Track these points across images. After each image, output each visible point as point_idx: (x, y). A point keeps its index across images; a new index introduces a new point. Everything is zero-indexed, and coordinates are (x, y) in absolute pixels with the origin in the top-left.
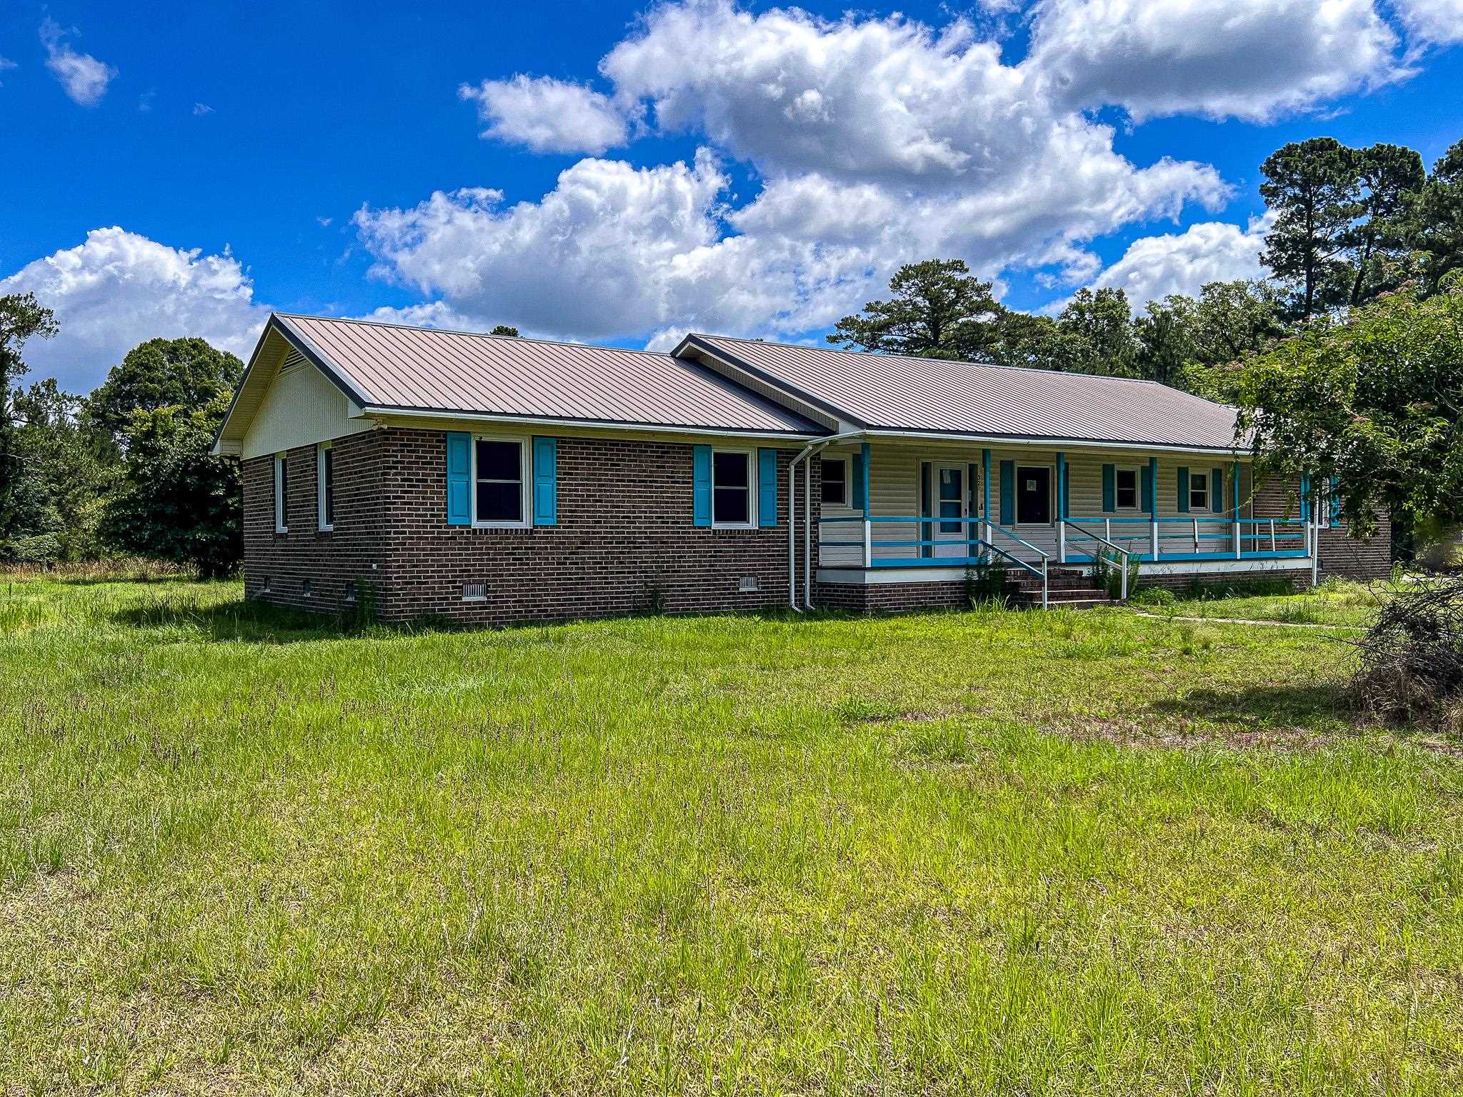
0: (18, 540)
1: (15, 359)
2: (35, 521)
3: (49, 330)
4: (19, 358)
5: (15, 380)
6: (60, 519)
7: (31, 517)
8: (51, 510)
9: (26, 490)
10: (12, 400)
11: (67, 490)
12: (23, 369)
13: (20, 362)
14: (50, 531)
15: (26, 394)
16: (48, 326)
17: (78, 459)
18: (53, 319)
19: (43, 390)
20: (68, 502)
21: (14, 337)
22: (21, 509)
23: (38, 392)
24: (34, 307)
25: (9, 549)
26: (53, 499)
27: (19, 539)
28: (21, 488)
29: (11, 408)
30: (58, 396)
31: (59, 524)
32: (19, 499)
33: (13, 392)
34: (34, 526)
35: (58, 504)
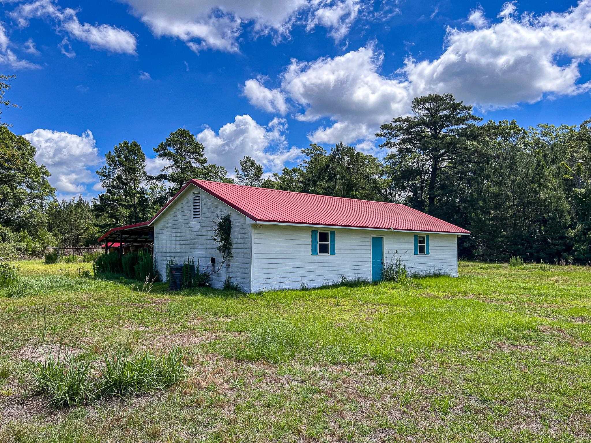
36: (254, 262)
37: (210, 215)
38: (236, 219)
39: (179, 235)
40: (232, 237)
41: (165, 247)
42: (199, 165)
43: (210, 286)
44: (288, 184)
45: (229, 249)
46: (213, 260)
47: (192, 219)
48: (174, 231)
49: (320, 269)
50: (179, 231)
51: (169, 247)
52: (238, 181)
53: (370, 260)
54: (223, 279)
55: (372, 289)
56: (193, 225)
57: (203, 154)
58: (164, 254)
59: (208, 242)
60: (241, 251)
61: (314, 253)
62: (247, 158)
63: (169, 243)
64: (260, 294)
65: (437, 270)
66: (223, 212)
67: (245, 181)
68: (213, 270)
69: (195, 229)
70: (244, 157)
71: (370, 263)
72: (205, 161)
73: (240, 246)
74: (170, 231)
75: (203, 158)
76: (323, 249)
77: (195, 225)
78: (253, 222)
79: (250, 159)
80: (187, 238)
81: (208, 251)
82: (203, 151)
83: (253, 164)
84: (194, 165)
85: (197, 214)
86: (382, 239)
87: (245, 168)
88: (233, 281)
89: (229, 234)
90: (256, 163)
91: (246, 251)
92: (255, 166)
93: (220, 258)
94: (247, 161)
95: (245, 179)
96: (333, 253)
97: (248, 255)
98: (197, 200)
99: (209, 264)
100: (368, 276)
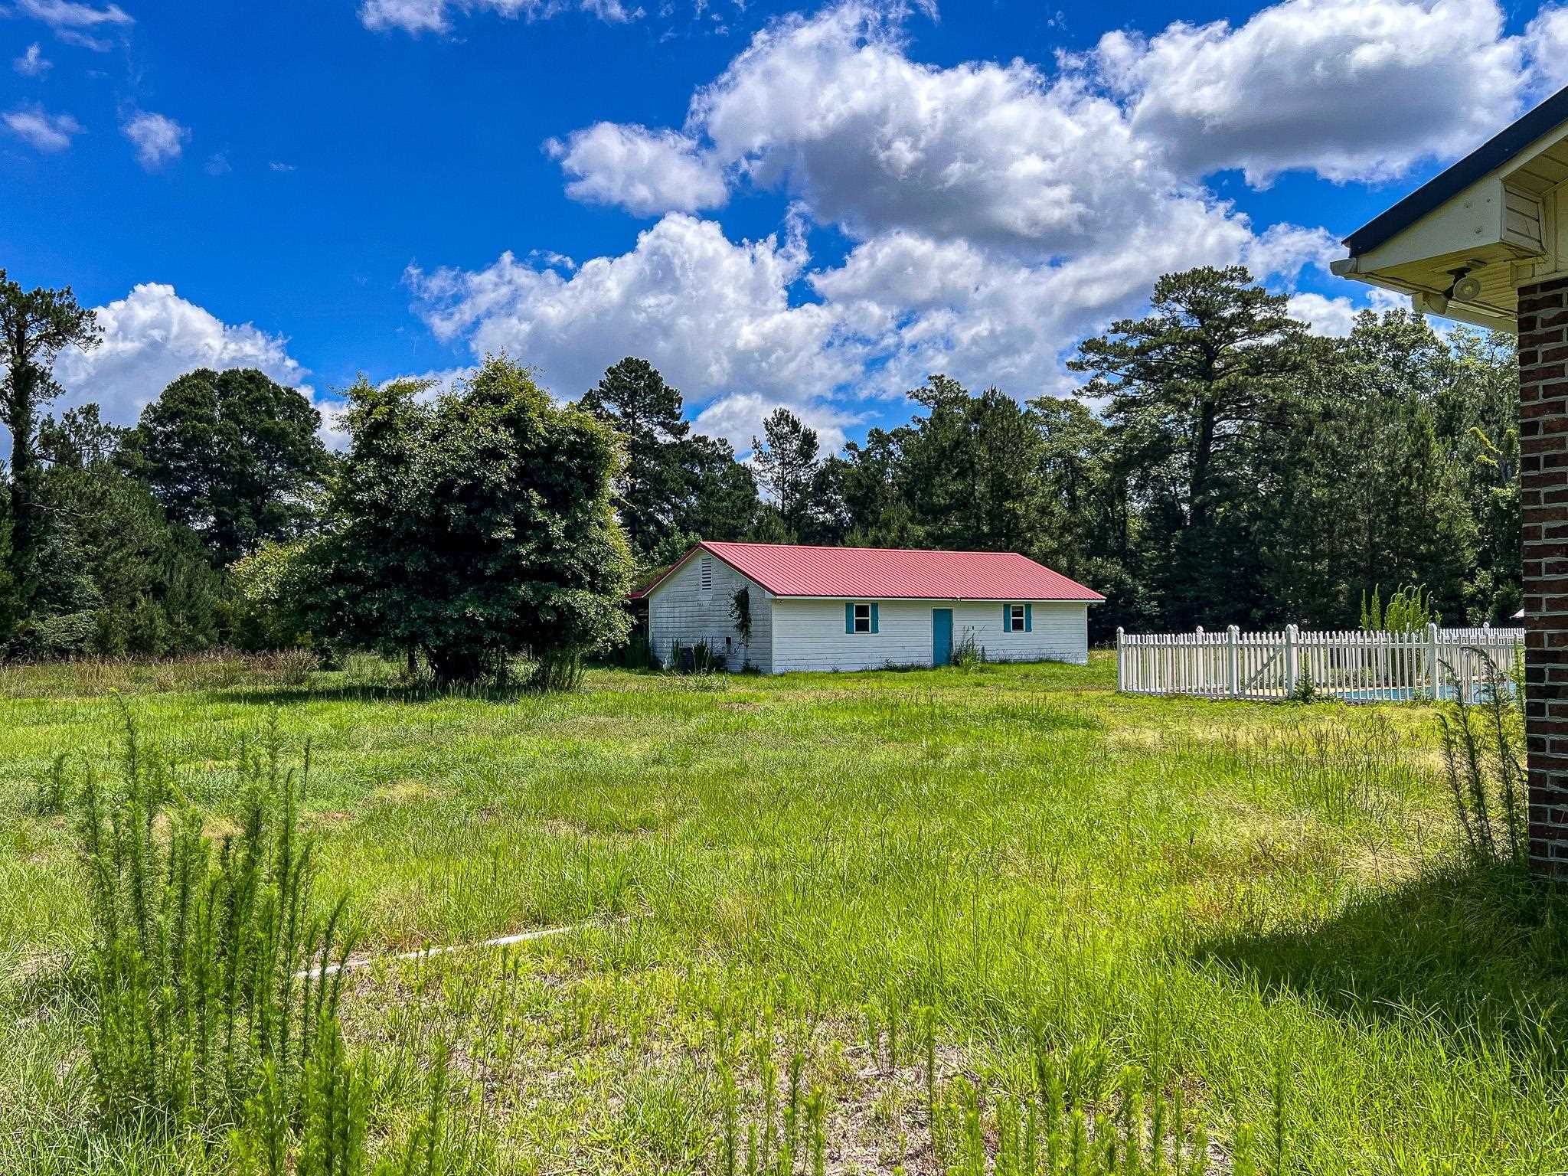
0: (43, 620)
1: (44, 377)
2: (65, 596)
3: (90, 339)
4: (50, 376)
5: (43, 405)
6: (96, 592)
7: (59, 589)
8: (85, 580)
9: (53, 554)
10: (38, 432)
11: (106, 553)
12: (55, 390)
13: (51, 381)
14: (84, 607)
15: (57, 424)
16: (88, 334)
17: (128, 510)
18: (97, 324)
19: (80, 419)
20: (106, 569)
21: (43, 347)
22: (47, 578)
23: (74, 422)
24: (71, 307)
25: (31, 633)
26: (89, 565)
27: (45, 619)
28: (48, 551)
29: (36, 444)
30: (100, 428)
31: (95, 599)
32: (44, 564)
33: (39, 421)
34: (63, 602)
35: (94, 571)
36: (774, 640)
37: (723, 586)
38: (753, 593)
39: (684, 609)
40: (750, 612)
41: (665, 625)
42: (670, 439)
43: (726, 669)
44: (875, 476)
45: (747, 627)
46: (728, 640)
47: (701, 590)
48: (677, 605)
49: (857, 650)
50: (683, 604)
51: (670, 625)
52: (761, 468)
53: (931, 638)
54: (742, 662)
55: (931, 674)
56: (702, 598)
57: (680, 414)
58: (665, 635)
59: (723, 619)
60: (760, 629)
61: (849, 631)
62: (782, 414)
63: (670, 620)
64: (782, 675)
65: (1046, 653)
66: (738, 585)
67: (777, 470)
68: (729, 652)
69: (706, 603)
70: (775, 412)
71: (931, 643)
72: (684, 429)
73: (760, 623)
74: (671, 605)
75: (679, 423)
76: (862, 626)
77: (705, 599)
78: (774, 597)
79: (788, 416)
80: (695, 614)
81: (723, 629)
82: (679, 407)
83: (795, 426)
84: (661, 439)
85: (707, 584)
86: (951, 611)
87: (777, 439)
88: (752, 663)
89: (747, 608)
90: (802, 424)
91: (766, 628)
92: (799, 431)
93: (737, 637)
94: (780, 420)
95: (776, 463)
96: (875, 630)
97: (768, 633)
98: (707, 566)
99: (725, 645)
100: (928, 659)
